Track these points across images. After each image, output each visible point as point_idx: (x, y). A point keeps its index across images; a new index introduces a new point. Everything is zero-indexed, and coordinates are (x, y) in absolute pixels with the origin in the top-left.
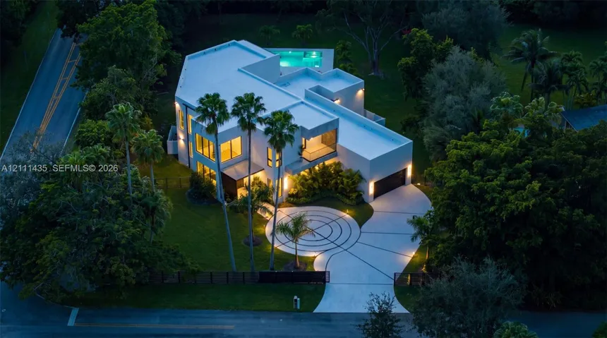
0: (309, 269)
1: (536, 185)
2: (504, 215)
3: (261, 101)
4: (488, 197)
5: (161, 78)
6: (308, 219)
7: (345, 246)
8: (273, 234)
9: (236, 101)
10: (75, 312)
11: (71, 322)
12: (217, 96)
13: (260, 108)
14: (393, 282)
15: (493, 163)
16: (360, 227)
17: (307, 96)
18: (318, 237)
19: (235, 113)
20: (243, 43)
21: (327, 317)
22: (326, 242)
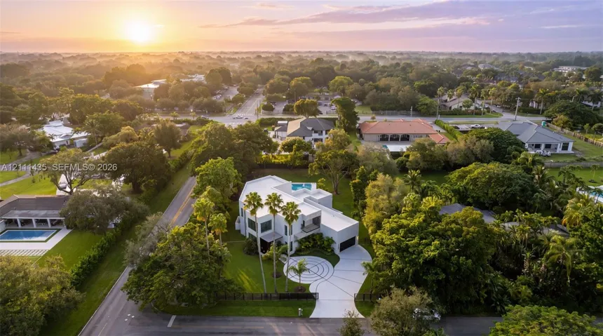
0: (306, 292)
1: (437, 242)
2: (421, 261)
3: (281, 198)
4: (410, 250)
5: (235, 194)
6: (305, 263)
7: (326, 278)
8: (287, 271)
9: (267, 198)
10: (174, 317)
11: (170, 324)
12: (256, 194)
13: (280, 201)
14: (353, 299)
15: (411, 232)
16: (334, 267)
17: (305, 200)
18: (312, 273)
19: (267, 204)
20: (275, 177)
21: (318, 320)
22: (316, 275)
